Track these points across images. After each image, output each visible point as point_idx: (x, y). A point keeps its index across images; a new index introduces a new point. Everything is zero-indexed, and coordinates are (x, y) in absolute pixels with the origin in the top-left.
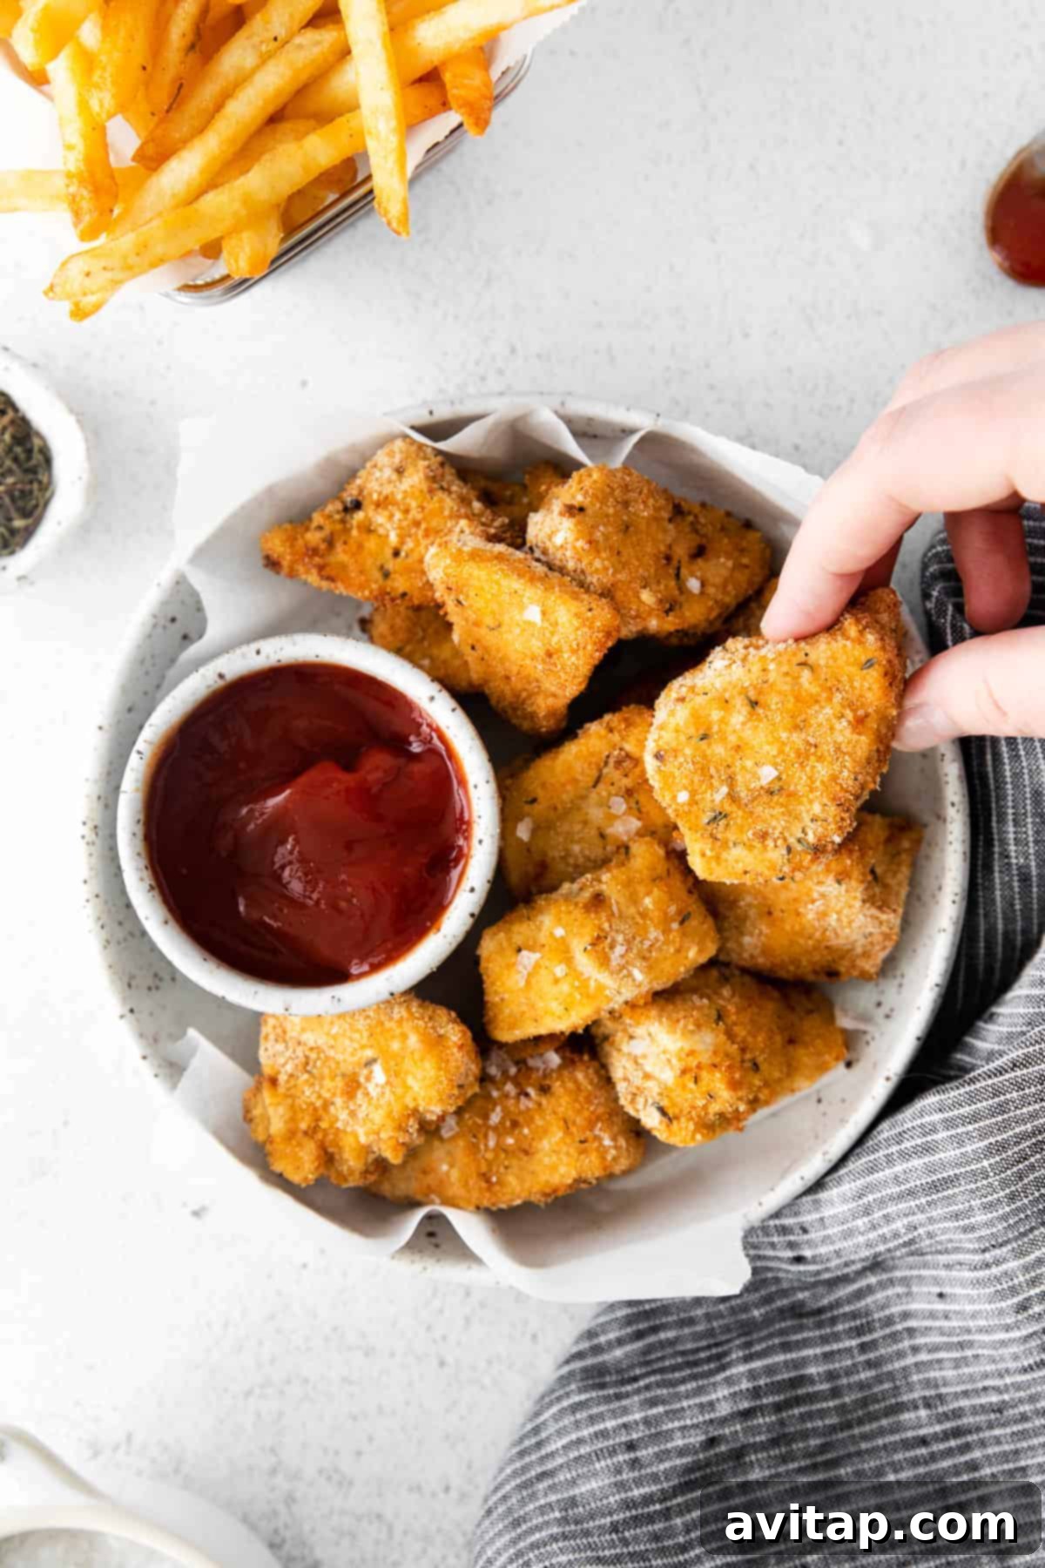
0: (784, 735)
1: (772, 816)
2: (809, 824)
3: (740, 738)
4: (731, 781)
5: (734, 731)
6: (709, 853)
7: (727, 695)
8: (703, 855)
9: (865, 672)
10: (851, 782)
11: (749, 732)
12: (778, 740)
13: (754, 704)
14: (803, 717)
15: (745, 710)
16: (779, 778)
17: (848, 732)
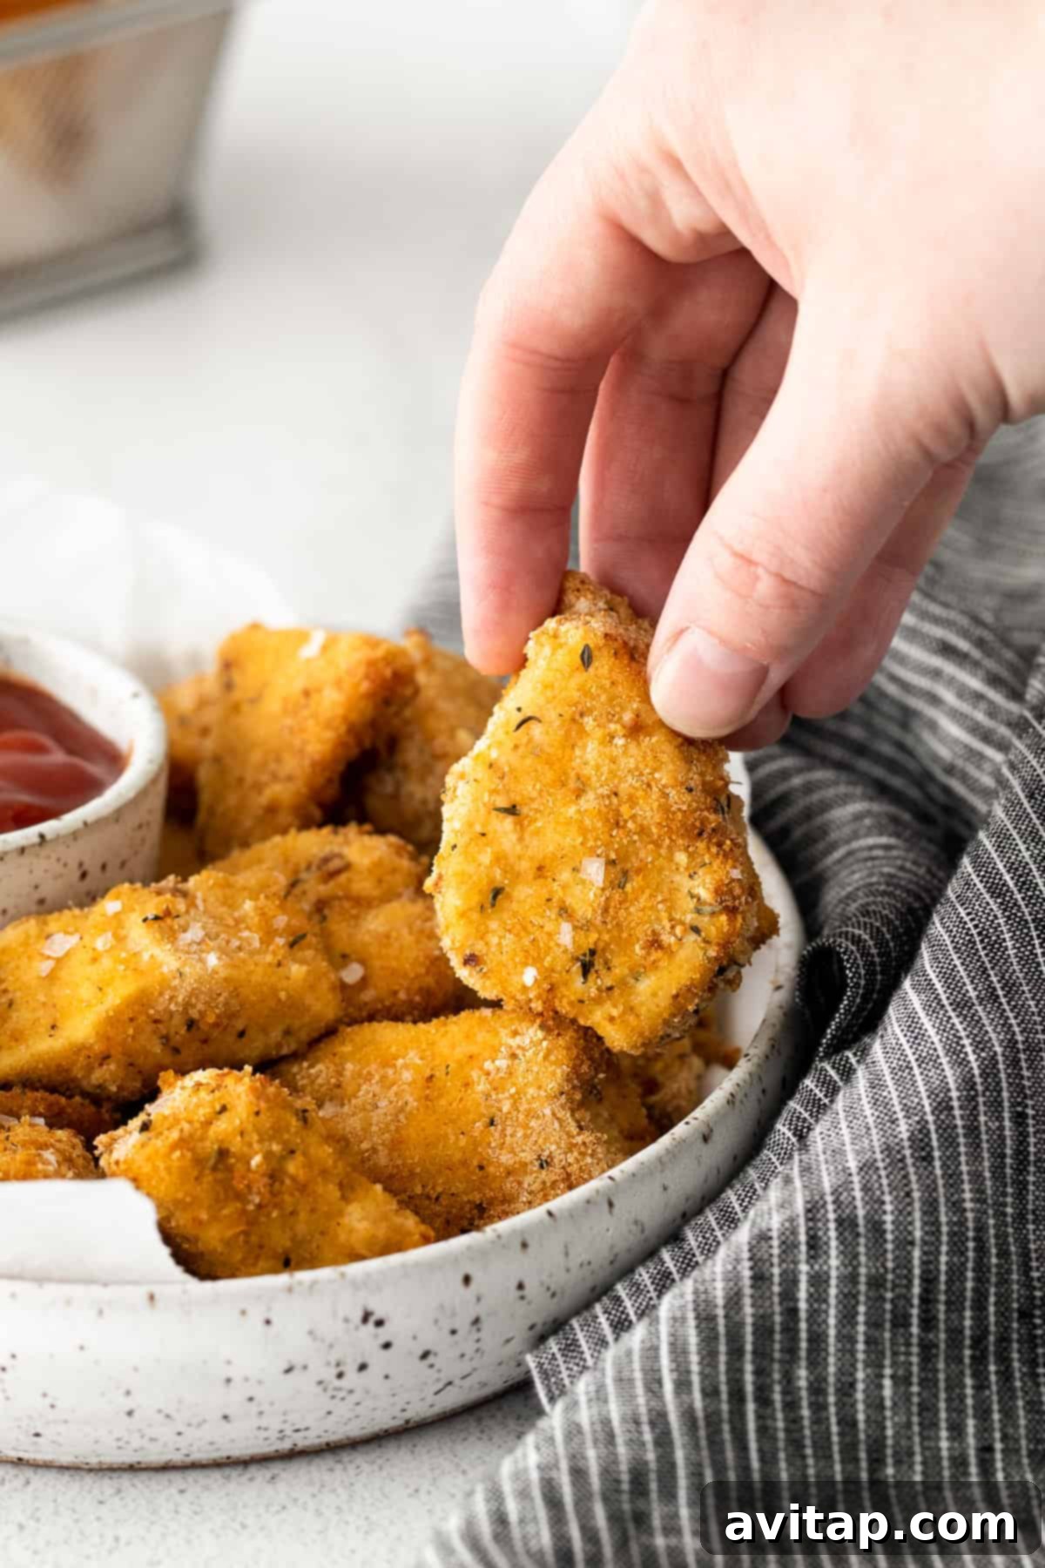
0: (571, 811)
1: (643, 910)
2: (691, 883)
3: (531, 859)
4: (565, 912)
5: (520, 858)
6: (615, 1012)
7: (478, 828)
8: (612, 1019)
9: (591, 670)
10: (687, 797)
11: (535, 843)
12: (569, 822)
13: (512, 810)
14: (572, 774)
15: (509, 822)
16: (611, 863)
17: (633, 749)
